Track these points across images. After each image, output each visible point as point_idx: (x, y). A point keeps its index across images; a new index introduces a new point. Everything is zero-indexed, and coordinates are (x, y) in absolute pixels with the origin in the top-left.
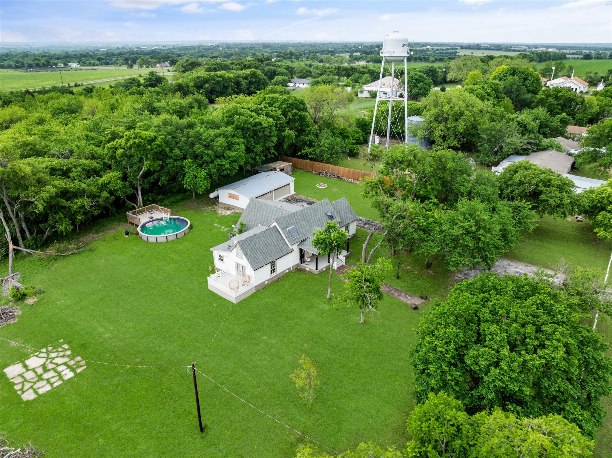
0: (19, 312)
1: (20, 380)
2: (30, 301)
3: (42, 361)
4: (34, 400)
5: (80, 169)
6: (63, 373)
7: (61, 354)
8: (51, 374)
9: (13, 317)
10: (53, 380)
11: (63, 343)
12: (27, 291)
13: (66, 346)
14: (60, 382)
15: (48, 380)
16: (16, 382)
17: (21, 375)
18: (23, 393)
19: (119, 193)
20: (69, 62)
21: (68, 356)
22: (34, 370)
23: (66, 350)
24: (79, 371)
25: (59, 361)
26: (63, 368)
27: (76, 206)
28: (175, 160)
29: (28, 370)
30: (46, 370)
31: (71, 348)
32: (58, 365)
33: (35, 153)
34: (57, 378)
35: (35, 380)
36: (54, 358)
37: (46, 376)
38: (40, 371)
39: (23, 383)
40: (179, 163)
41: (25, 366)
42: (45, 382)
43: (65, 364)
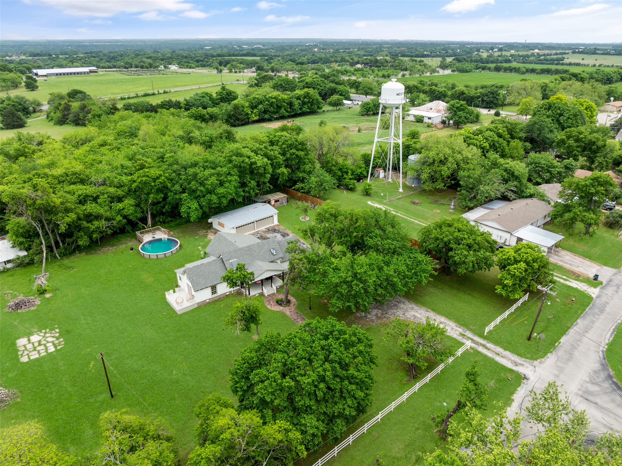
0: (38, 302)
1: (23, 348)
2: (48, 295)
3: (40, 338)
4: (27, 362)
5: (106, 196)
6: (49, 348)
7: (53, 335)
8: (42, 347)
9: (33, 306)
10: (41, 352)
11: (56, 328)
12: (47, 288)
13: (57, 330)
14: (45, 354)
15: (39, 352)
16: (20, 349)
17: (24, 346)
18: (22, 357)
19: (131, 217)
20: (170, 64)
21: (56, 337)
22: (33, 344)
23: (57, 333)
24: (59, 348)
25: (50, 339)
26: (51, 344)
27: (93, 227)
28: (175, 194)
29: (29, 343)
30: (40, 345)
31: (60, 333)
32: (48, 342)
33: (79, 180)
34: (44, 351)
35: (31, 350)
36: (47, 337)
37: (38, 348)
38: (36, 344)
39: (24, 351)
40: (177, 197)
41: (29, 340)
42: (36, 352)
43: (53, 342)
